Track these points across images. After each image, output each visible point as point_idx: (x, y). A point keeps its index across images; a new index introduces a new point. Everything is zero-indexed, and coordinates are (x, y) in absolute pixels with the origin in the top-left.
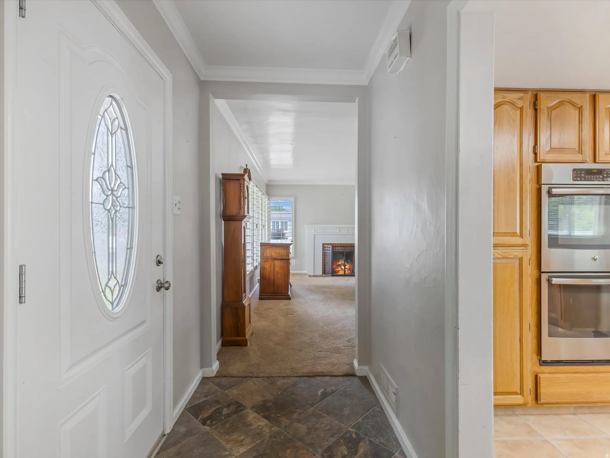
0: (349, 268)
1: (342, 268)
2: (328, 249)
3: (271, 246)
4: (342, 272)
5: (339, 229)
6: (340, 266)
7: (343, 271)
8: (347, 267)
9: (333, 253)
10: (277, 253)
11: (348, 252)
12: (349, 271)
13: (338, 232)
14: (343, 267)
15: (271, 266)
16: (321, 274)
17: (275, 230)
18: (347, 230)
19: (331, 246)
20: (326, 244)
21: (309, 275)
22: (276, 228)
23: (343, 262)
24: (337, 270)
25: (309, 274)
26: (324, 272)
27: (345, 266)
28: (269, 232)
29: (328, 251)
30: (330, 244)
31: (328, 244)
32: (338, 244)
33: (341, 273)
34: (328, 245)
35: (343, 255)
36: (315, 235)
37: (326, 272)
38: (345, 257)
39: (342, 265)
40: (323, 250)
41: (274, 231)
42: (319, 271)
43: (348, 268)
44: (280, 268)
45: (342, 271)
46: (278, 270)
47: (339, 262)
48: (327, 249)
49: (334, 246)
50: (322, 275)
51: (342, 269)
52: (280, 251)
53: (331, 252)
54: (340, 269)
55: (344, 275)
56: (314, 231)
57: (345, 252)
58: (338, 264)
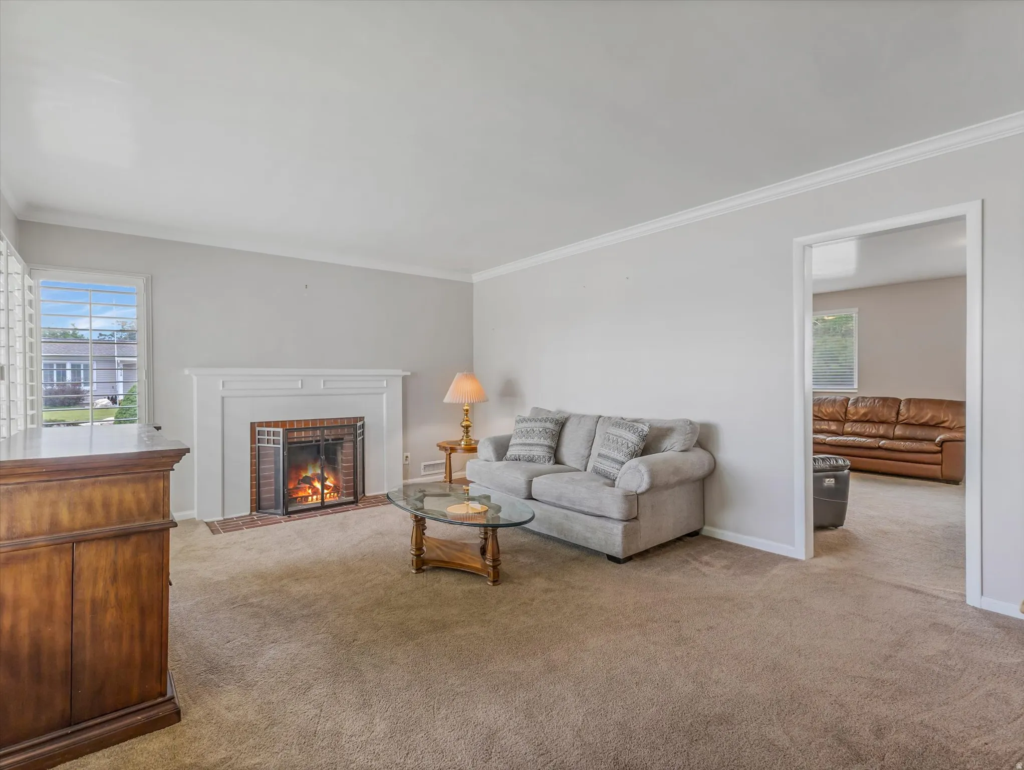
0: (335, 486)
1: (314, 487)
2: (272, 438)
3: (48, 473)
4: (317, 499)
5: (302, 380)
6: (308, 481)
7: (319, 497)
8: (328, 483)
9: (289, 448)
10: (89, 507)
11: (330, 441)
12: (336, 494)
13: (299, 388)
14: (318, 485)
15: (49, 580)
16: (248, 513)
17: (52, 385)
18: (324, 381)
19: (281, 430)
20: (261, 424)
21: (206, 523)
22: (55, 379)
23: (319, 471)
24: (301, 494)
25: (206, 520)
26: (257, 505)
27: (323, 480)
28: (32, 395)
29: (272, 445)
30: (276, 424)
31: (268, 424)
32: (299, 421)
33: (315, 500)
34: (270, 426)
35: (319, 452)
36: (225, 399)
37: (263, 504)
38: (323, 457)
39: (314, 480)
40: (253, 441)
41: (49, 387)
42: (242, 507)
43: (330, 487)
44: (114, 579)
45: (315, 497)
46: (100, 592)
47: (306, 469)
48: (266, 437)
49: (289, 427)
50: (250, 515)
51: (315, 492)
52: (114, 493)
53: (281, 446)
54: (310, 491)
55: (323, 507)
56: (223, 386)
57: (322, 443)
58: (304, 475)
